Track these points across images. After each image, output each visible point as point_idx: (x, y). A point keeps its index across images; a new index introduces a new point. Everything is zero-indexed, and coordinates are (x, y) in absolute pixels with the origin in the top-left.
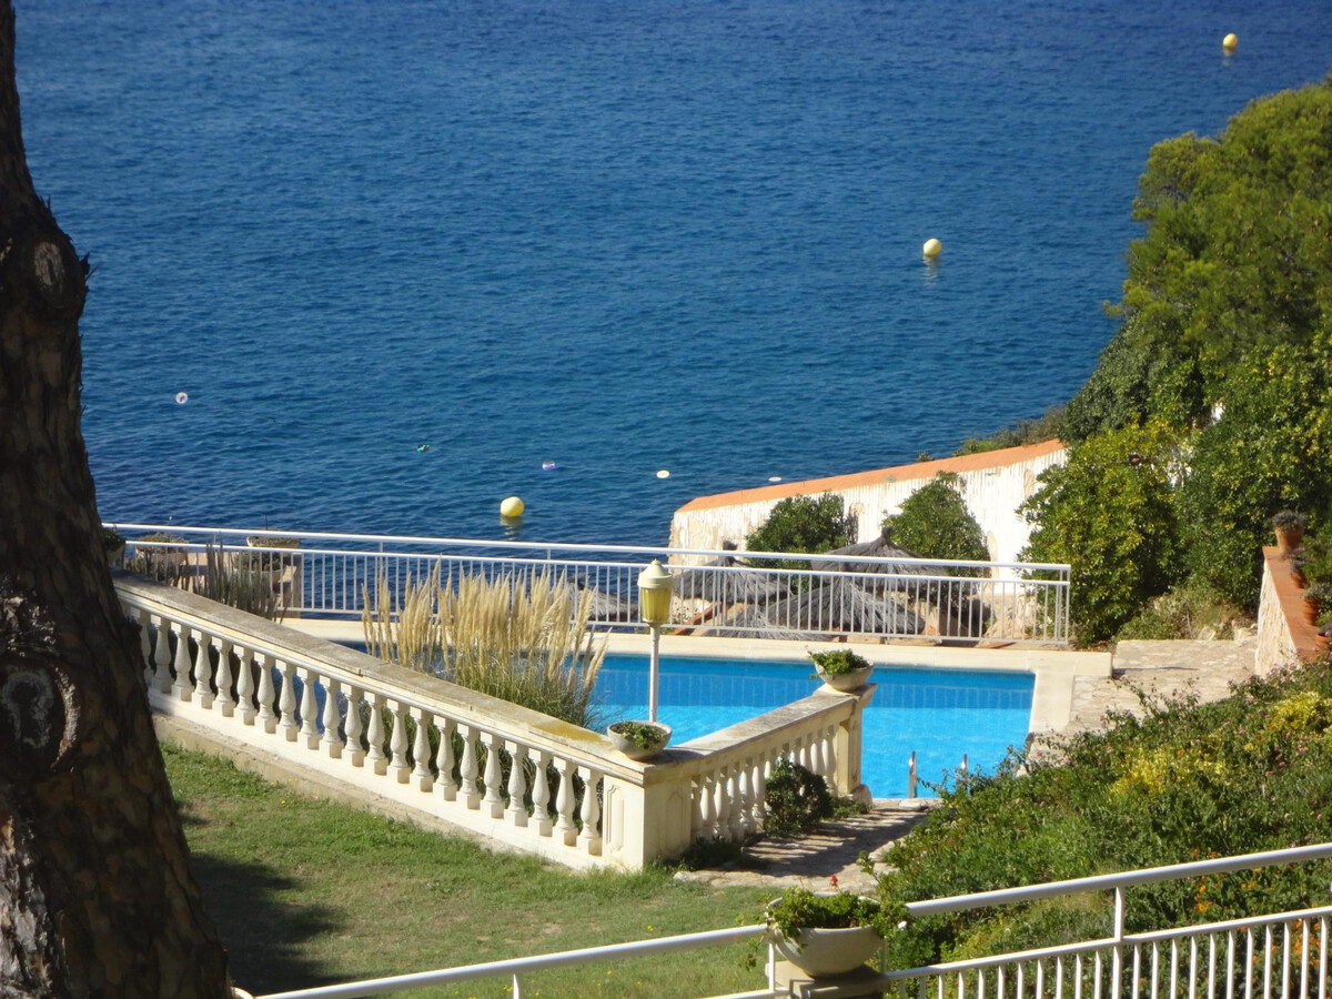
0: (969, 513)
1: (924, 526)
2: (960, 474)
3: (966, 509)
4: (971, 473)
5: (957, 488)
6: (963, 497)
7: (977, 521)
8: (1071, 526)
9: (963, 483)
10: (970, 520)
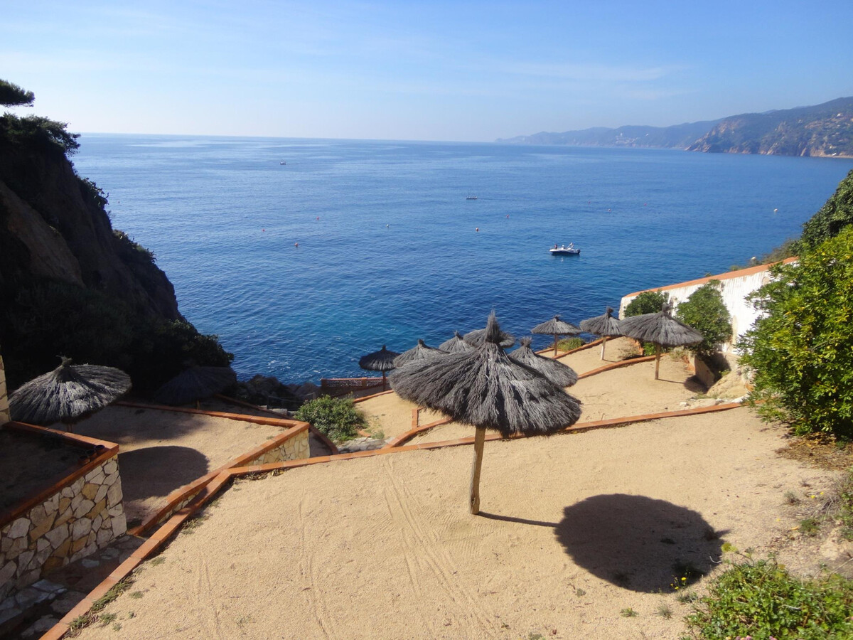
0: (724, 303)
1: (695, 309)
2: (722, 281)
3: (722, 301)
4: (728, 280)
5: (719, 289)
6: (722, 294)
7: (728, 309)
8: (801, 317)
9: (723, 286)
10: (724, 308)
